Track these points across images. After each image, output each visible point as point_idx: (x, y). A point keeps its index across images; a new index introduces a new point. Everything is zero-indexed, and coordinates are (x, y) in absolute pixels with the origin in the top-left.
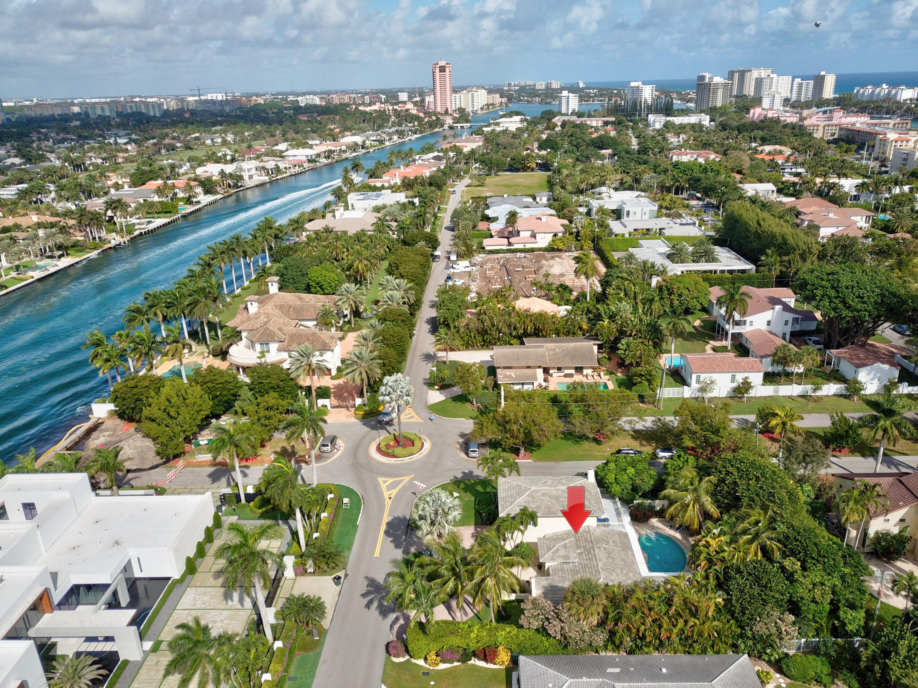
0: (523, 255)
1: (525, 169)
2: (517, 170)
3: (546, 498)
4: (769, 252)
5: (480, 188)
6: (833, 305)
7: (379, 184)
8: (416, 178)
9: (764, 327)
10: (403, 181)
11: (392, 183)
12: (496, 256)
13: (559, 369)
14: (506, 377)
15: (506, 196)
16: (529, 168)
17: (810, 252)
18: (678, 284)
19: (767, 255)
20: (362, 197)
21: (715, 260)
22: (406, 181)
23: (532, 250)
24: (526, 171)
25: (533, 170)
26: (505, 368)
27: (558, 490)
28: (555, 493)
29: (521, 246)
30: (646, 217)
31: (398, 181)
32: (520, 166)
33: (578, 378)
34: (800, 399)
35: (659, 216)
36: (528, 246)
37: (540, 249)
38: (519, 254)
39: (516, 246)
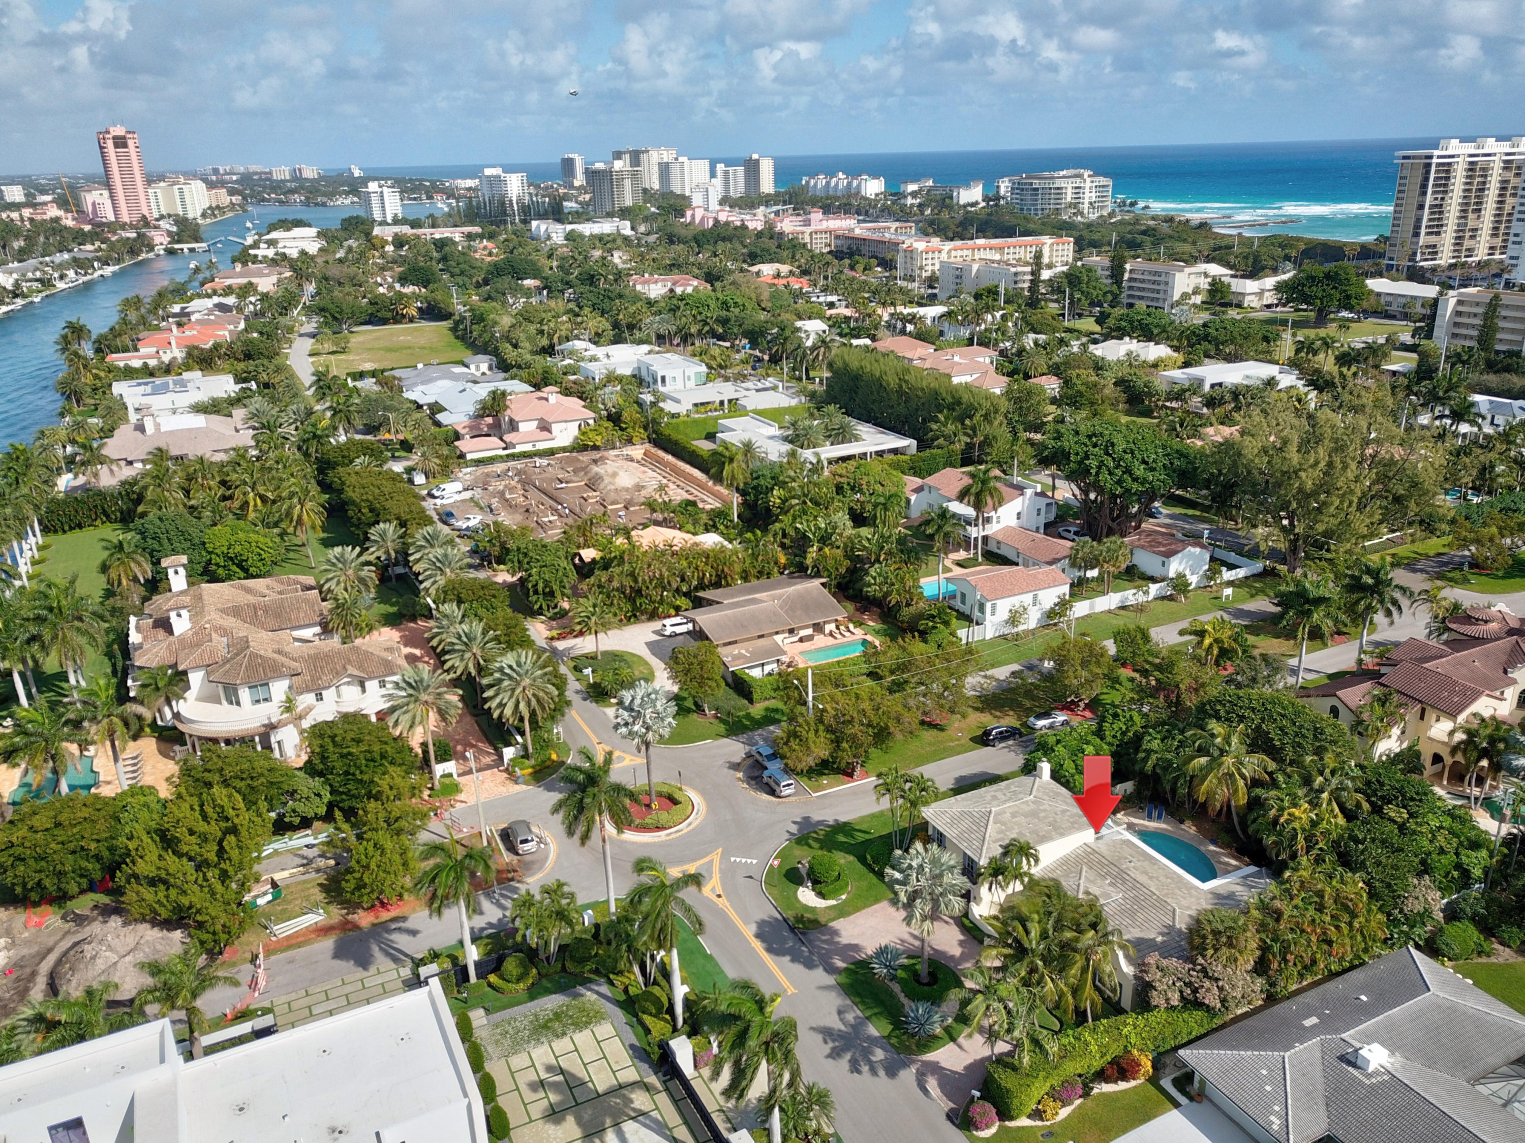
0: (545, 462)
1: (398, 318)
2: (384, 322)
4: (941, 417)
5: (342, 357)
7: (136, 363)
8: (216, 347)
9: (1013, 522)
10: (189, 355)
11: (166, 358)
12: (489, 469)
13: (791, 631)
14: (736, 658)
15: (420, 366)
16: (404, 316)
19: (937, 421)
20: (148, 389)
22: (196, 352)
23: (551, 452)
24: (400, 322)
25: (411, 320)
26: (725, 644)
27: (1026, 803)
28: (1026, 809)
29: (528, 448)
30: (691, 384)
31: (177, 353)
32: (389, 315)
33: (820, 640)
34: (1122, 612)
36: (541, 446)
37: (564, 449)
38: (538, 461)
39: (519, 449)
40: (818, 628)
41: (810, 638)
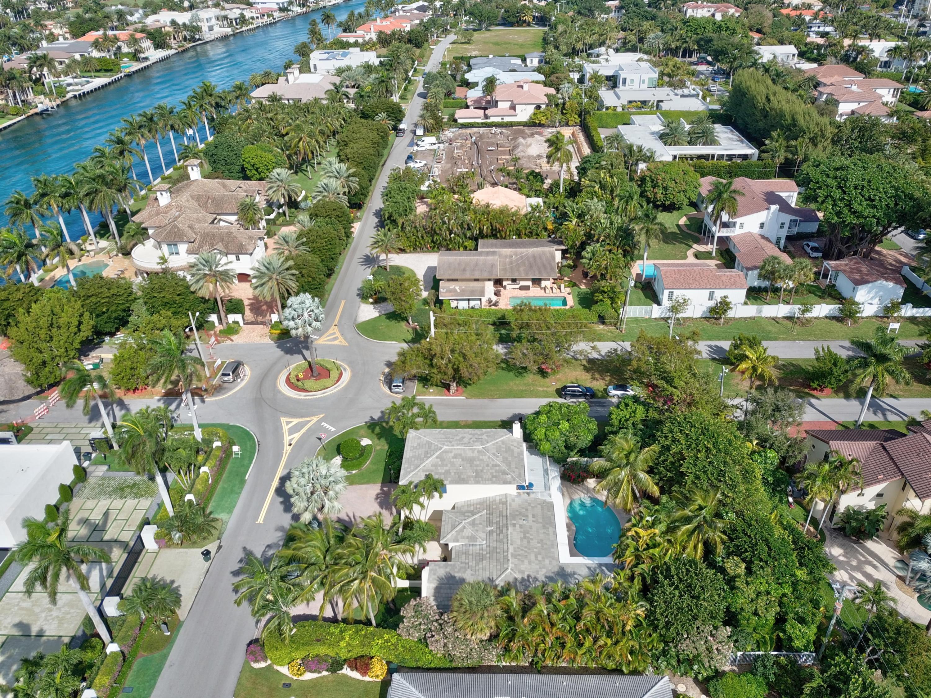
0: (499, 130)
1: (521, 23)
2: (512, 24)
3: (458, 461)
4: (774, 134)
5: (466, 46)
6: (837, 209)
7: (352, 40)
8: (394, 33)
9: (756, 230)
10: (379, 37)
11: (367, 38)
12: (469, 131)
13: (514, 280)
14: (449, 291)
15: (491, 56)
16: (525, 21)
17: (823, 136)
18: (663, 175)
19: (771, 138)
20: (326, 56)
21: (712, 142)
22: (383, 36)
23: (510, 125)
24: (521, 25)
25: (529, 25)
26: (449, 280)
27: (473, 451)
28: (469, 454)
29: (498, 120)
30: (645, 86)
31: (374, 36)
32: (515, 20)
33: (535, 291)
34: (786, 322)
35: (660, 84)
36: (507, 119)
37: (519, 124)
38: (494, 130)
39: (492, 119)
40: (537, 282)
41: (527, 288)
